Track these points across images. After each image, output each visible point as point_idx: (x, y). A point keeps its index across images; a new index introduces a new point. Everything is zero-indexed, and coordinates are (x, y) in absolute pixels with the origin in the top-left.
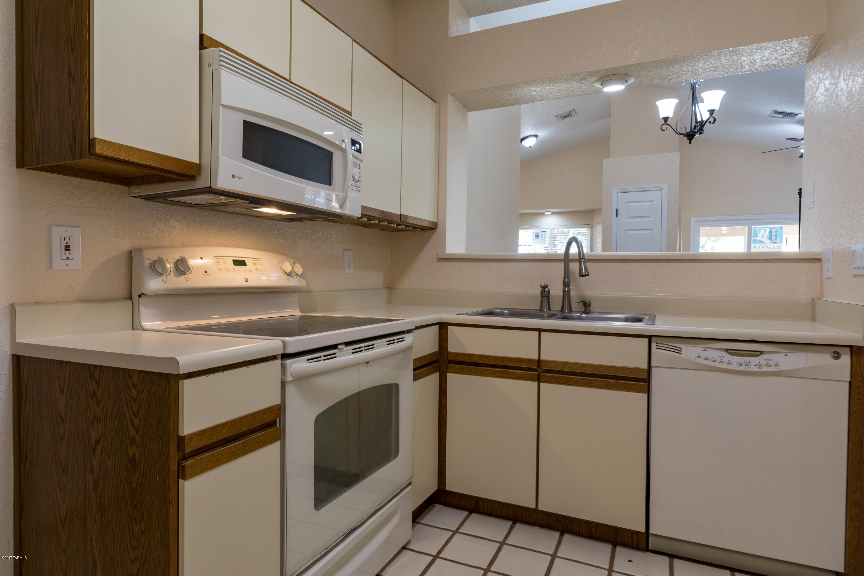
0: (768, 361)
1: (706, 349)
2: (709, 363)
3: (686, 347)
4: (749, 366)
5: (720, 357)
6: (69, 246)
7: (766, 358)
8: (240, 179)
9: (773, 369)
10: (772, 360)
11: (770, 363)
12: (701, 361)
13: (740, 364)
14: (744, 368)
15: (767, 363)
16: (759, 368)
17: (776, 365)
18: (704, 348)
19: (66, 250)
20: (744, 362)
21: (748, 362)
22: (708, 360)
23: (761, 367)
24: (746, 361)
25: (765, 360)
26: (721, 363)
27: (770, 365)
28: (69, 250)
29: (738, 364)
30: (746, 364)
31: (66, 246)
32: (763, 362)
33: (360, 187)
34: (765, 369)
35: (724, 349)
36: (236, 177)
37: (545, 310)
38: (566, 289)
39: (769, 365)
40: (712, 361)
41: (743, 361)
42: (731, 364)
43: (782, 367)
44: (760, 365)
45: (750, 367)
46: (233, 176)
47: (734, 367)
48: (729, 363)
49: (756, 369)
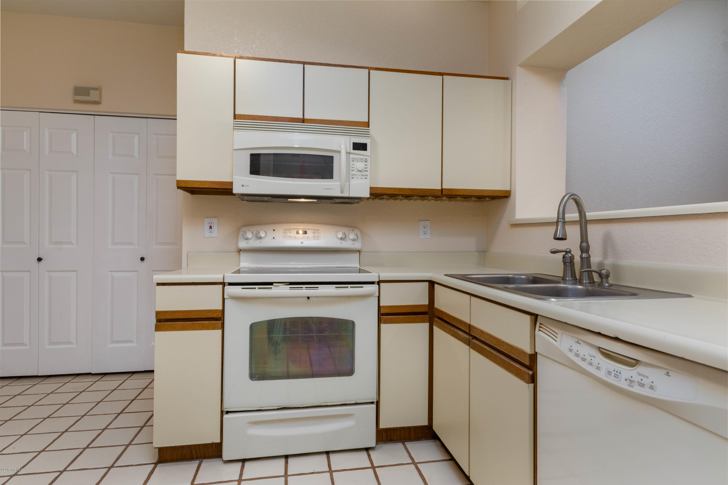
0: (642, 378)
1: (580, 342)
2: (578, 361)
3: (562, 334)
4: (618, 378)
5: (591, 356)
6: (211, 227)
7: (641, 373)
8: (248, 187)
9: (645, 392)
10: (647, 377)
11: (645, 381)
12: (571, 356)
13: (609, 373)
14: (611, 380)
15: (640, 381)
16: (629, 385)
17: (651, 388)
18: (578, 340)
19: (210, 228)
20: (614, 371)
21: (619, 371)
22: (578, 357)
23: (632, 385)
24: (616, 370)
25: (640, 374)
26: (590, 364)
27: (644, 385)
28: (211, 228)
29: (607, 371)
30: (616, 375)
31: (210, 227)
32: (637, 378)
33: (367, 175)
34: (636, 389)
35: (596, 346)
36: (244, 186)
37: (568, 279)
38: (583, 256)
39: (642, 384)
40: (582, 360)
41: (613, 369)
42: (599, 369)
43: (659, 394)
44: (632, 381)
45: (619, 381)
46: (243, 186)
47: (601, 375)
48: (598, 368)
49: (624, 385)
